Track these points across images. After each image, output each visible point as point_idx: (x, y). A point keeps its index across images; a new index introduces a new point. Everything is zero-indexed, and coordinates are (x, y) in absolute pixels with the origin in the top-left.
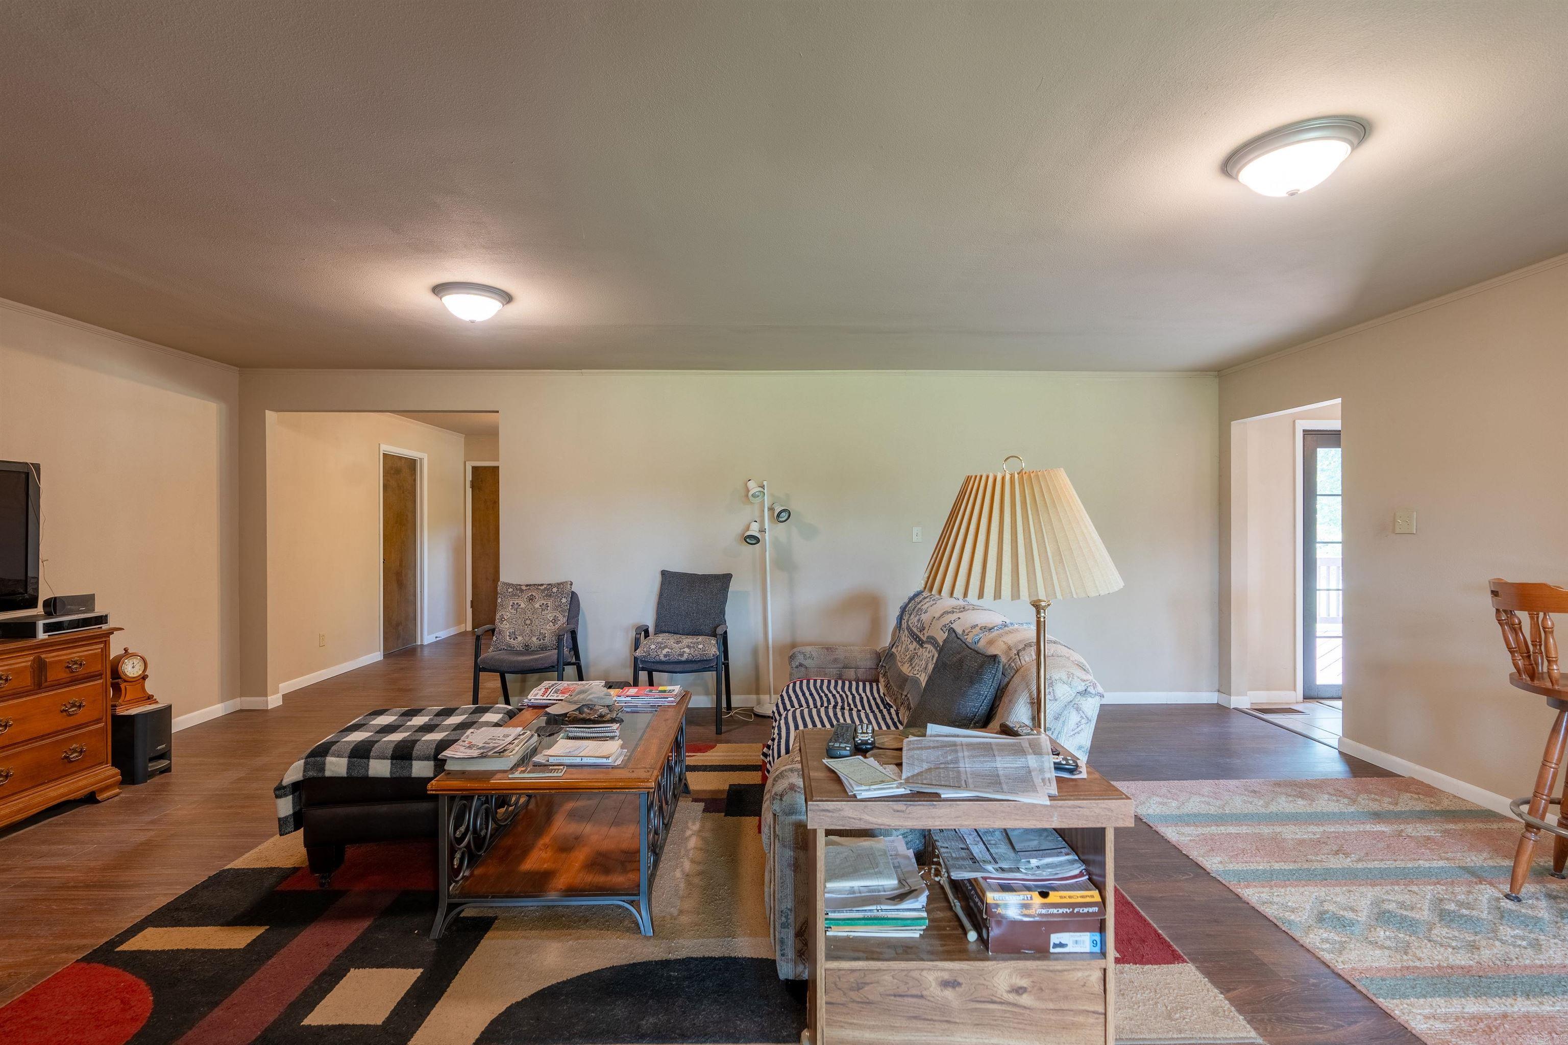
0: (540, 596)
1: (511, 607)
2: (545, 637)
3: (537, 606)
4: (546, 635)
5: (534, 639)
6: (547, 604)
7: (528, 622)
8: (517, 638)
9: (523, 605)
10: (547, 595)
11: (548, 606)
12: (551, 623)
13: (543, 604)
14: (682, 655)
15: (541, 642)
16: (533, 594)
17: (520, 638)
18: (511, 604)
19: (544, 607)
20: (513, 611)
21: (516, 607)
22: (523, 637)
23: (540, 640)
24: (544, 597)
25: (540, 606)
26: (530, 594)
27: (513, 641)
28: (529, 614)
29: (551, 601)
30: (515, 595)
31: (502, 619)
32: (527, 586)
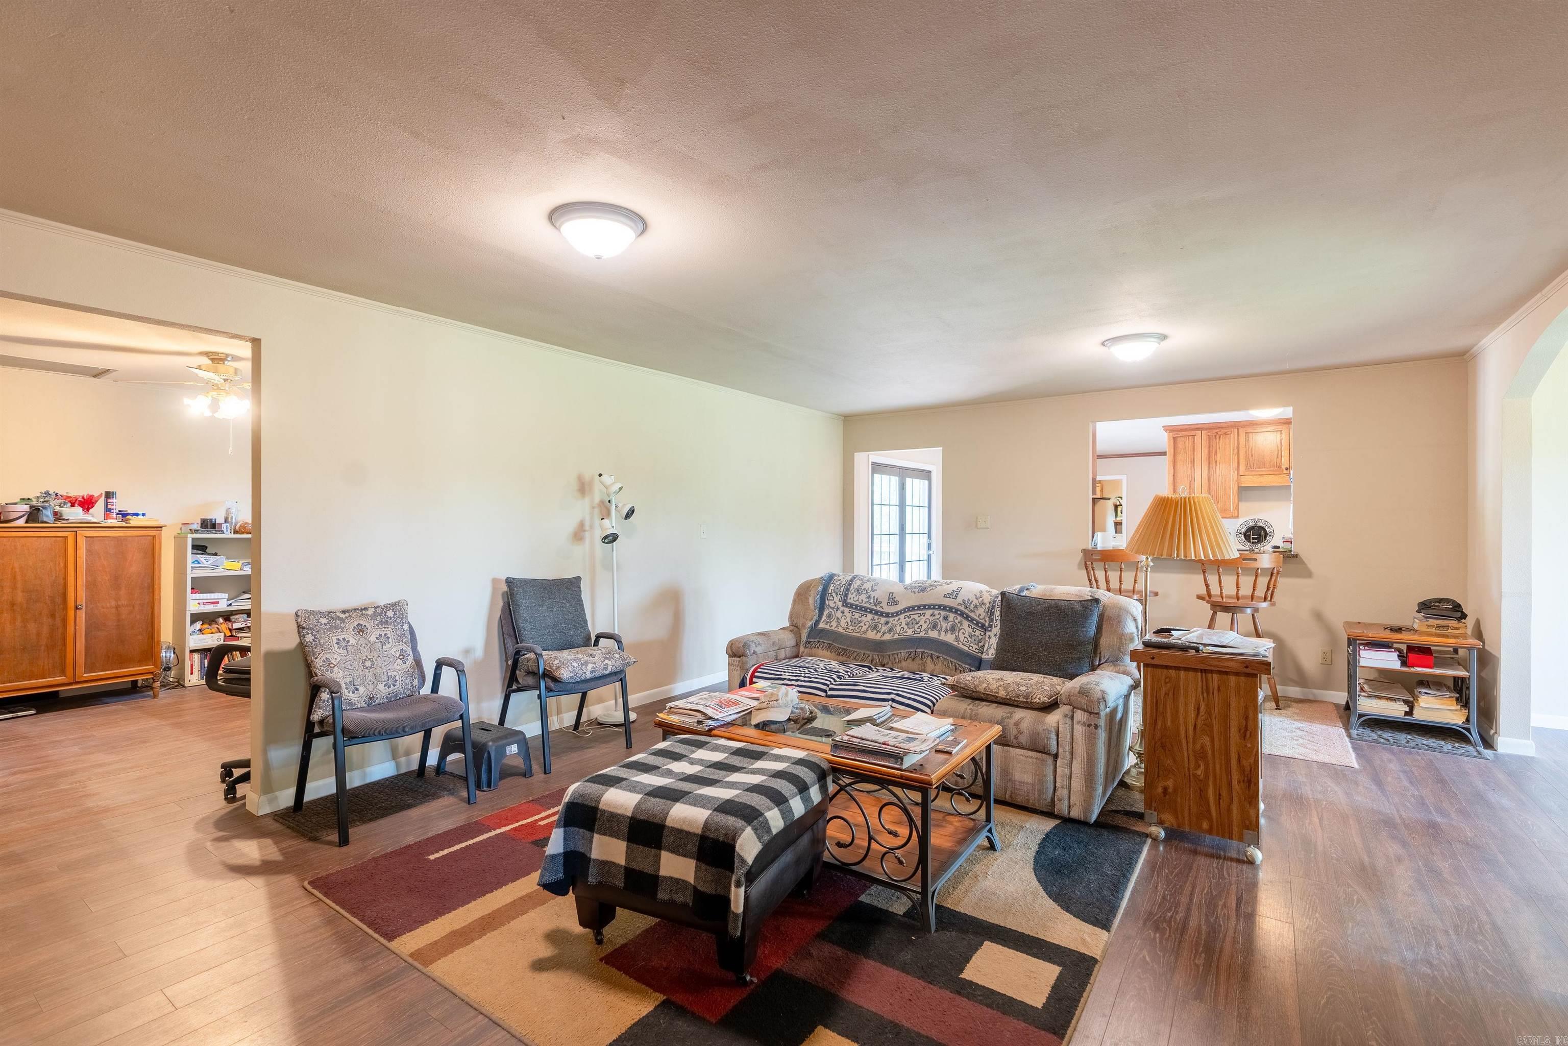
0: (372, 625)
1: (336, 646)
2: (396, 681)
3: (373, 639)
4: (397, 678)
5: (381, 687)
6: (385, 635)
7: (368, 664)
8: (357, 690)
9: (352, 641)
10: (381, 623)
11: (388, 638)
12: (399, 660)
13: (380, 635)
14: (606, 669)
15: (390, 689)
16: (361, 622)
17: (362, 689)
18: (335, 641)
19: (383, 639)
20: (341, 651)
21: (343, 644)
22: (365, 687)
23: (389, 687)
24: (377, 625)
25: (377, 638)
26: (356, 623)
27: (353, 695)
28: (365, 652)
29: (390, 629)
30: (336, 627)
31: (330, 666)
32: (344, 612)
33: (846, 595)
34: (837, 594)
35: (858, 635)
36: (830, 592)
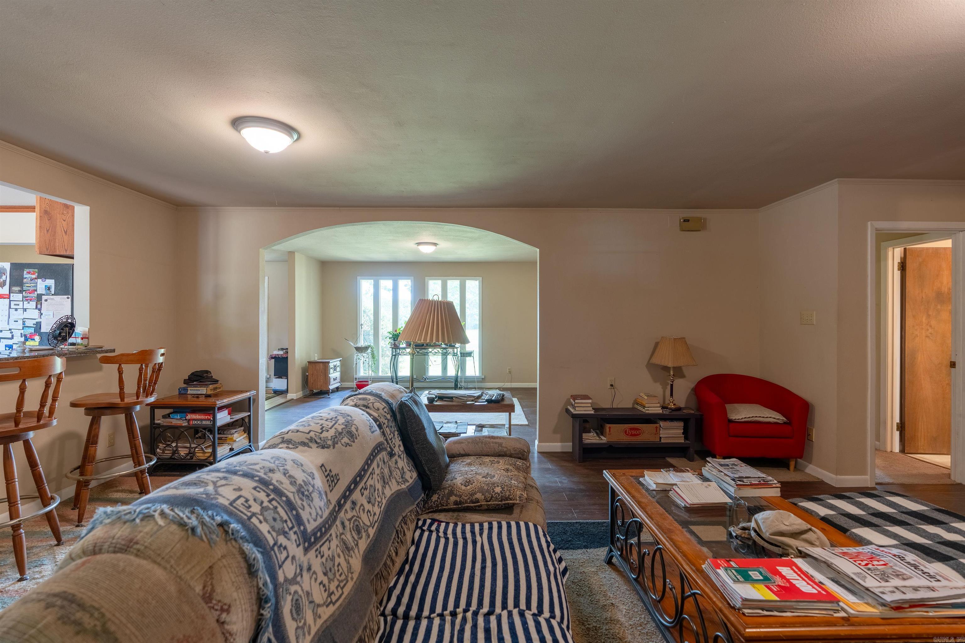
33: (299, 520)
34: (285, 534)
35: (350, 585)
36: (271, 542)
